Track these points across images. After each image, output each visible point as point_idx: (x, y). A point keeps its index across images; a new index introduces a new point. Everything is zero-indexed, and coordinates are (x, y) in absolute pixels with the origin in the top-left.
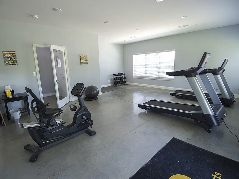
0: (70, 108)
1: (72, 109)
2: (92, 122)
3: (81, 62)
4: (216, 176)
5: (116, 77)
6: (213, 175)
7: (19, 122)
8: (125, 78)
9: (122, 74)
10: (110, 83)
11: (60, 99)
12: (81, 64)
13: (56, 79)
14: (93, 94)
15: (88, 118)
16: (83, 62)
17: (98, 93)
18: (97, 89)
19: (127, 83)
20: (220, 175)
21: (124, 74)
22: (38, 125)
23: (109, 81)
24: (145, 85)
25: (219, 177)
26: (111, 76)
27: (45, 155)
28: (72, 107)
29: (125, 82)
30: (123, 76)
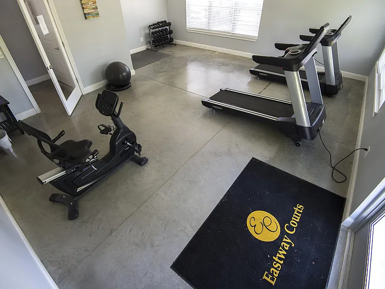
0: (100, 129)
1: (102, 132)
2: (140, 147)
3: (85, 14)
4: (298, 209)
5: (154, 30)
6: (294, 208)
7: (12, 150)
8: (171, 32)
9: (164, 23)
10: (144, 43)
11: (67, 98)
12: (86, 18)
13: (48, 64)
14: (121, 78)
15: (133, 142)
16: (89, 14)
17: (129, 74)
18: (125, 68)
19: (175, 41)
20: (302, 208)
21: (169, 24)
22: (63, 173)
23: (142, 39)
24: (208, 47)
25: (301, 210)
26: (144, 28)
27: (86, 205)
28: (103, 128)
29: (172, 40)
30: (167, 27)
